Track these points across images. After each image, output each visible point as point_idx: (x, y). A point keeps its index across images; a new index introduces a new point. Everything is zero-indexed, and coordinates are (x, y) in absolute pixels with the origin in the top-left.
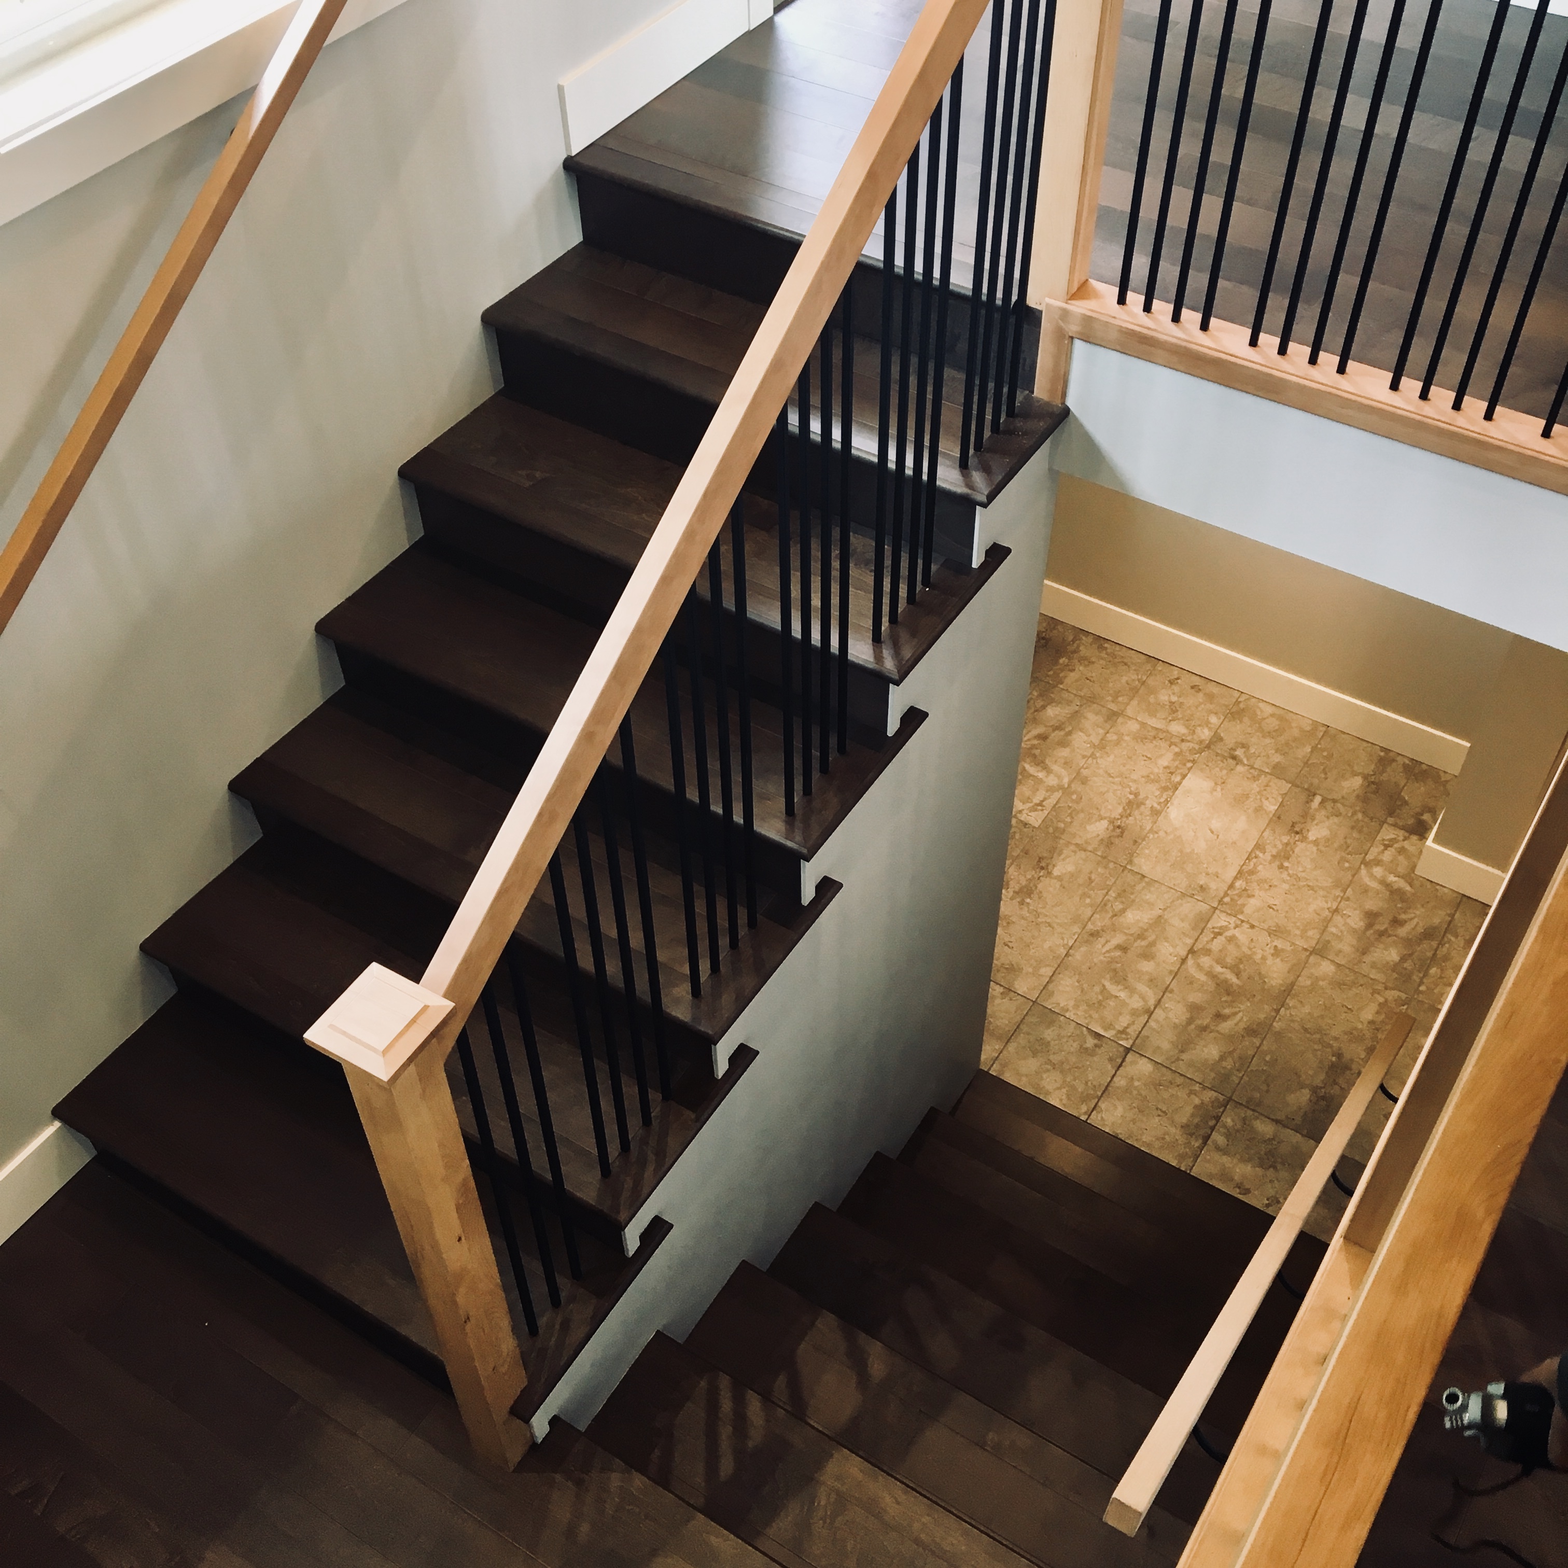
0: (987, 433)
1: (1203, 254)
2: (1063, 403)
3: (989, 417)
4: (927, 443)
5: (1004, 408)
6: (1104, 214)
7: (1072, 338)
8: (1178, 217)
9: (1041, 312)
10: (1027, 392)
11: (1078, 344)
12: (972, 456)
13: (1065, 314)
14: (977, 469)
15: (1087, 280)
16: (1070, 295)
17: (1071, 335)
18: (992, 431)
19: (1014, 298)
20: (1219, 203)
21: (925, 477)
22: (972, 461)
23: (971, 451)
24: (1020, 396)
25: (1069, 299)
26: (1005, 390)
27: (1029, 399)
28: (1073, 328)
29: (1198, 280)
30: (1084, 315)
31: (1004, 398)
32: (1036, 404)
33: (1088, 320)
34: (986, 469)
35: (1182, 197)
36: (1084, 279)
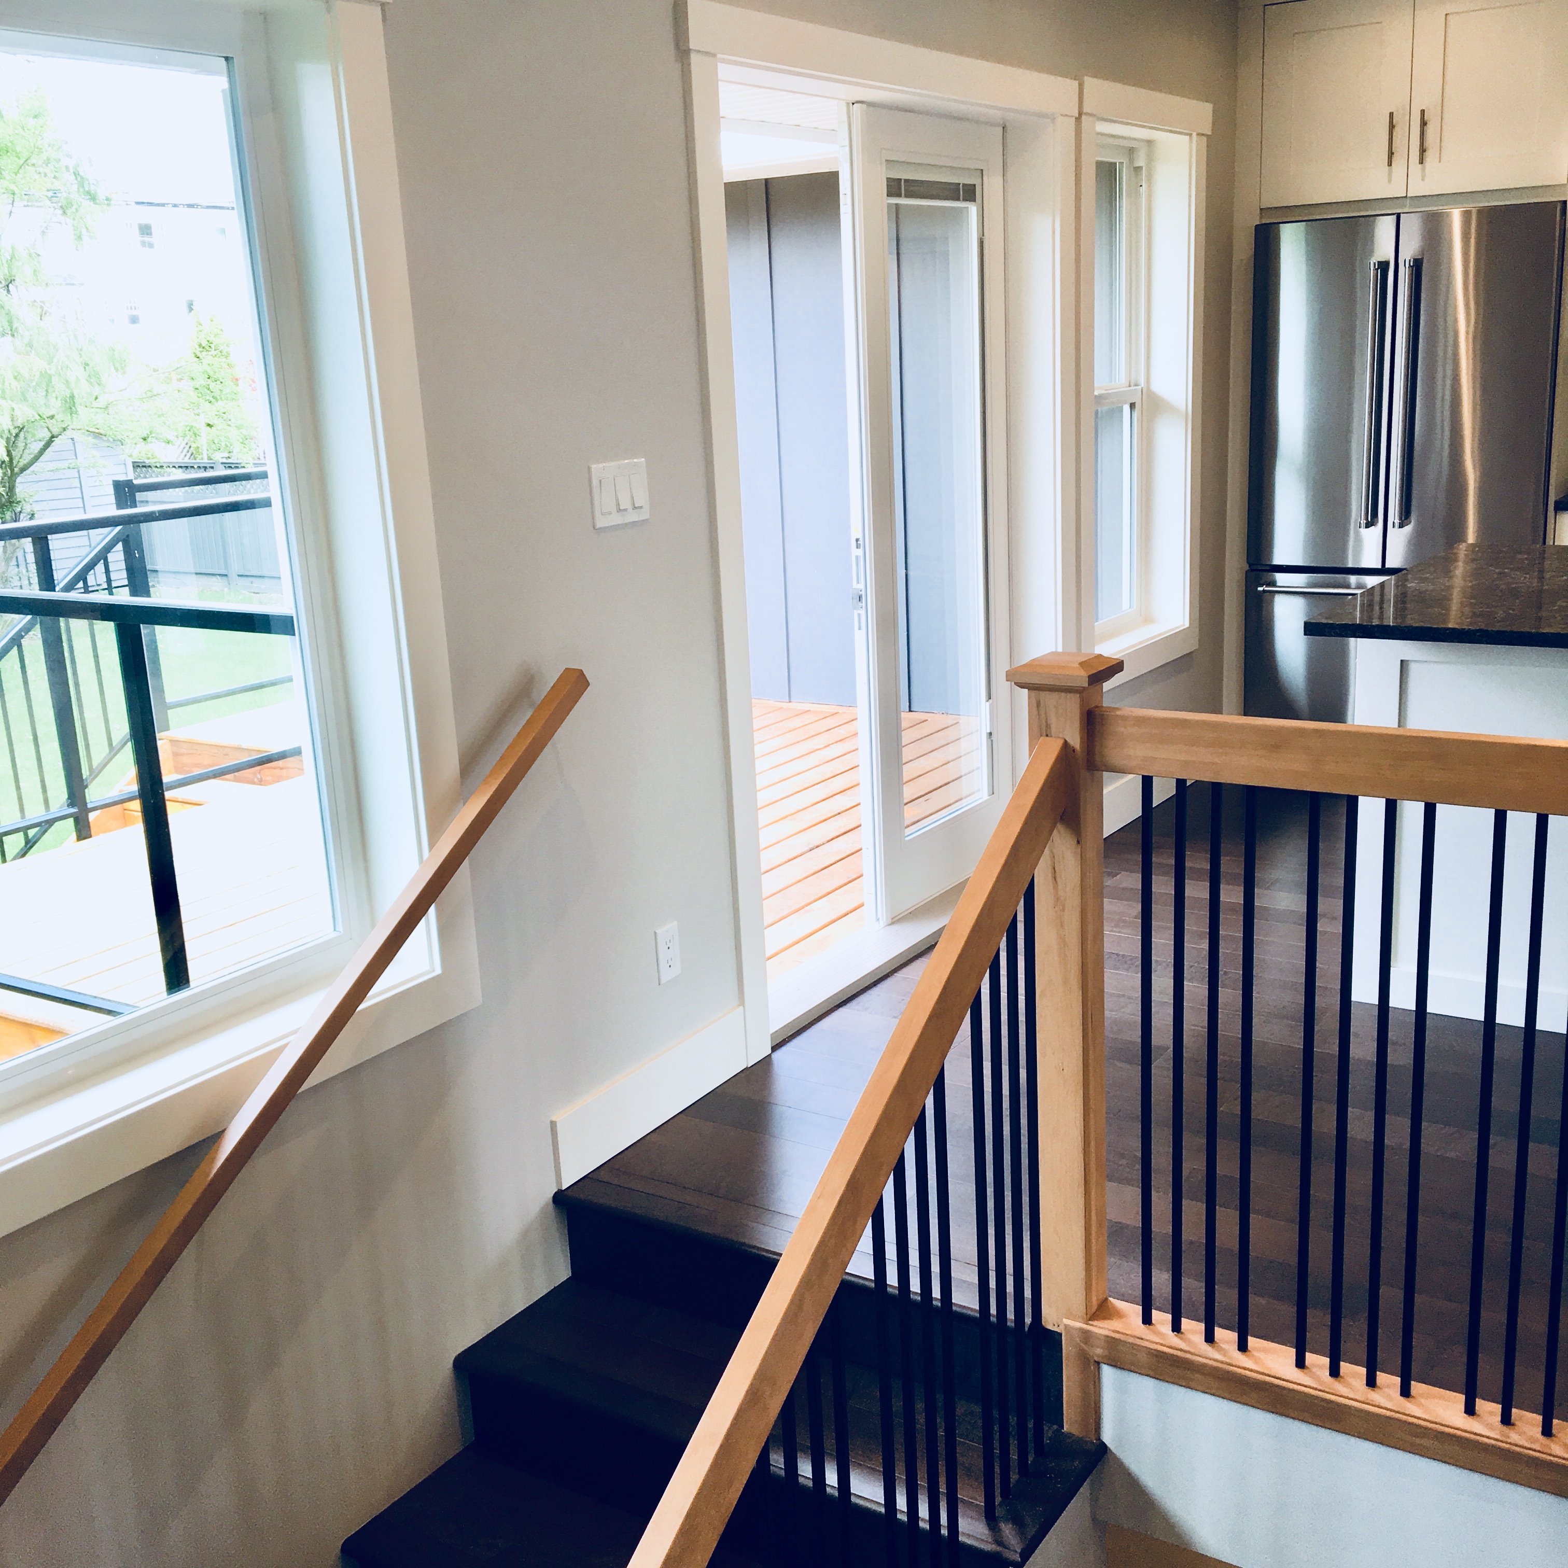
0: (1014, 1477)
1: (1227, 1269)
2: (1099, 1439)
3: (1014, 1457)
4: (943, 1489)
5: (1031, 1445)
6: (1116, 1231)
7: (1098, 1363)
8: (1194, 1230)
9: (1060, 1335)
10: (1055, 1427)
11: (1107, 1371)
12: (1000, 1505)
13: (1086, 1336)
14: (1006, 1520)
15: (1106, 1299)
16: (1090, 1314)
17: (1096, 1359)
18: (1019, 1473)
19: (1028, 1320)
20: (1235, 1215)
21: (944, 1532)
22: (999, 1512)
23: (998, 1500)
24: (1049, 1432)
25: (1090, 1320)
26: (1031, 1425)
27: (1059, 1432)
28: (1098, 1352)
29: (1227, 1297)
30: (1108, 1336)
31: (1030, 1435)
32: (1068, 1440)
33: (1112, 1343)
34: (1018, 1522)
35: (1194, 1211)
36: (1102, 1297)
